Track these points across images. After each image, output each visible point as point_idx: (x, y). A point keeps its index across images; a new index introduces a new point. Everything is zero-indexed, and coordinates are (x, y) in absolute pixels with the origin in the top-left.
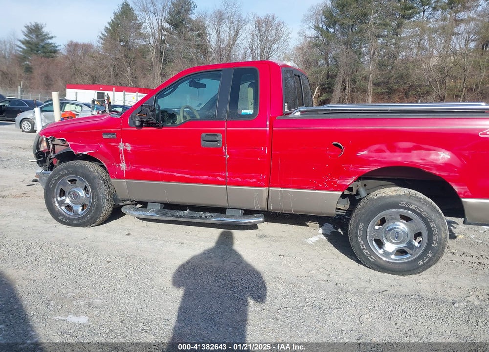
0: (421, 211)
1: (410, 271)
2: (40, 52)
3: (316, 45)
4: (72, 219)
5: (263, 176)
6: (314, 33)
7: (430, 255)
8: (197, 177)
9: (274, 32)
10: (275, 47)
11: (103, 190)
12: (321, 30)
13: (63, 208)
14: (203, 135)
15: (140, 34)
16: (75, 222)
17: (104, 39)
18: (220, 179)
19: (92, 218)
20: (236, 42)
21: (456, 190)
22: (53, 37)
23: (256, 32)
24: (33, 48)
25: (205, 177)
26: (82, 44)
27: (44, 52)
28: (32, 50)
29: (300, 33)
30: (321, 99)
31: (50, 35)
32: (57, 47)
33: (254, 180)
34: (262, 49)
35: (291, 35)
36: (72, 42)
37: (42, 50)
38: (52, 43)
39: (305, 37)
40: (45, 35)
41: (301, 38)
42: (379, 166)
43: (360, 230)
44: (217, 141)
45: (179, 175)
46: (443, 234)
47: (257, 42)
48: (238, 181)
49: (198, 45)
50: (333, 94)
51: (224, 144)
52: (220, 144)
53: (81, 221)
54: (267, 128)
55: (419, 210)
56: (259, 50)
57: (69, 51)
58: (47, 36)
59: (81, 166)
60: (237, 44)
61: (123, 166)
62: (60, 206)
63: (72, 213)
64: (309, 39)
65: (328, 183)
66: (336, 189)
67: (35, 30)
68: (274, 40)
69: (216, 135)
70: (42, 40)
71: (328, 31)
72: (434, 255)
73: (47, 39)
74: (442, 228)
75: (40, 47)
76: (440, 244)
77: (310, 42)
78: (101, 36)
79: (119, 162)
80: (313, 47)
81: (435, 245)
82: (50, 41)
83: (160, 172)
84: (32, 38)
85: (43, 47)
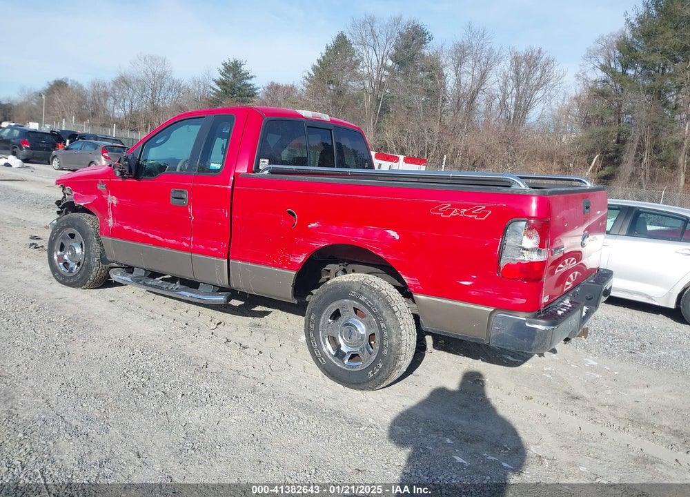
0: (372, 306)
1: (359, 384)
2: (235, 95)
3: (602, 94)
4: (66, 278)
5: (223, 246)
6: (601, 75)
7: (380, 365)
8: (166, 240)
9: (538, 73)
10: (539, 94)
11: (95, 248)
12: (613, 73)
13: (61, 264)
14: (173, 190)
15: (356, 74)
16: (67, 281)
17: (310, 79)
18: (185, 244)
19: (82, 278)
20: (482, 88)
21: (406, 282)
22: (252, 77)
23: (512, 74)
24: (228, 89)
25: (173, 241)
26: (284, 86)
27: (240, 96)
28: (226, 92)
29: (578, 76)
30: (603, 173)
31: (250, 75)
32: (255, 89)
33: (216, 249)
34: (519, 98)
35: (565, 79)
36: (272, 83)
37: (238, 93)
38: (251, 85)
39: (586, 80)
40: (244, 74)
41: (579, 82)
42: (328, 242)
43: (312, 323)
44: (183, 199)
45: (152, 236)
46: (394, 339)
47: (511, 88)
48: (200, 248)
49: (429, 91)
50: (622, 167)
51: (189, 204)
52: (185, 203)
53: (72, 281)
54: (230, 187)
55: (369, 303)
56: (514, 99)
57: (267, 95)
58: (246, 76)
59: (79, 219)
60: (483, 90)
61: (111, 222)
62: (59, 261)
63: (68, 271)
64: (591, 85)
65: (283, 259)
66: (289, 268)
67: (233, 69)
68: (538, 85)
69: (183, 191)
70: (240, 81)
71: (624, 73)
72: (385, 366)
73: (246, 79)
74: (393, 331)
75: (236, 89)
76: (391, 351)
77: (592, 89)
78: (308, 76)
79: (108, 218)
80: (595, 97)
81: (385, 352)
82: (249, 82)
83: (138, 231)
84: (229, 77)
85: (240, 89)
